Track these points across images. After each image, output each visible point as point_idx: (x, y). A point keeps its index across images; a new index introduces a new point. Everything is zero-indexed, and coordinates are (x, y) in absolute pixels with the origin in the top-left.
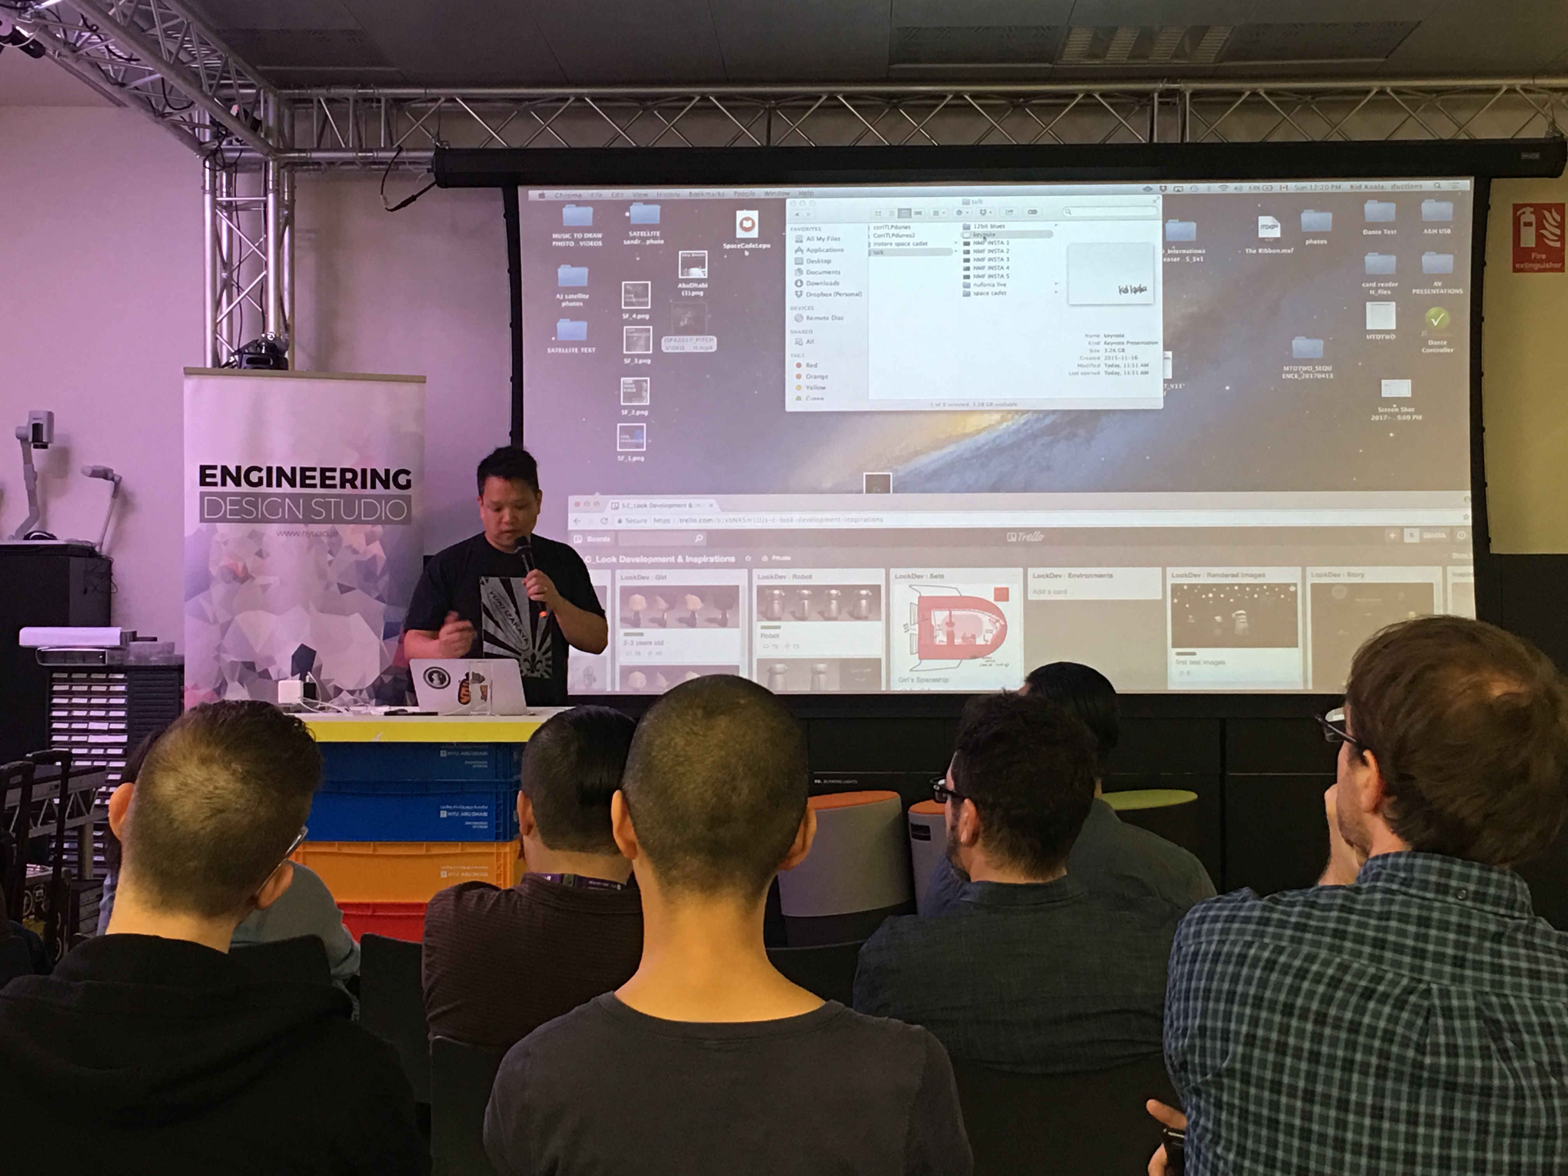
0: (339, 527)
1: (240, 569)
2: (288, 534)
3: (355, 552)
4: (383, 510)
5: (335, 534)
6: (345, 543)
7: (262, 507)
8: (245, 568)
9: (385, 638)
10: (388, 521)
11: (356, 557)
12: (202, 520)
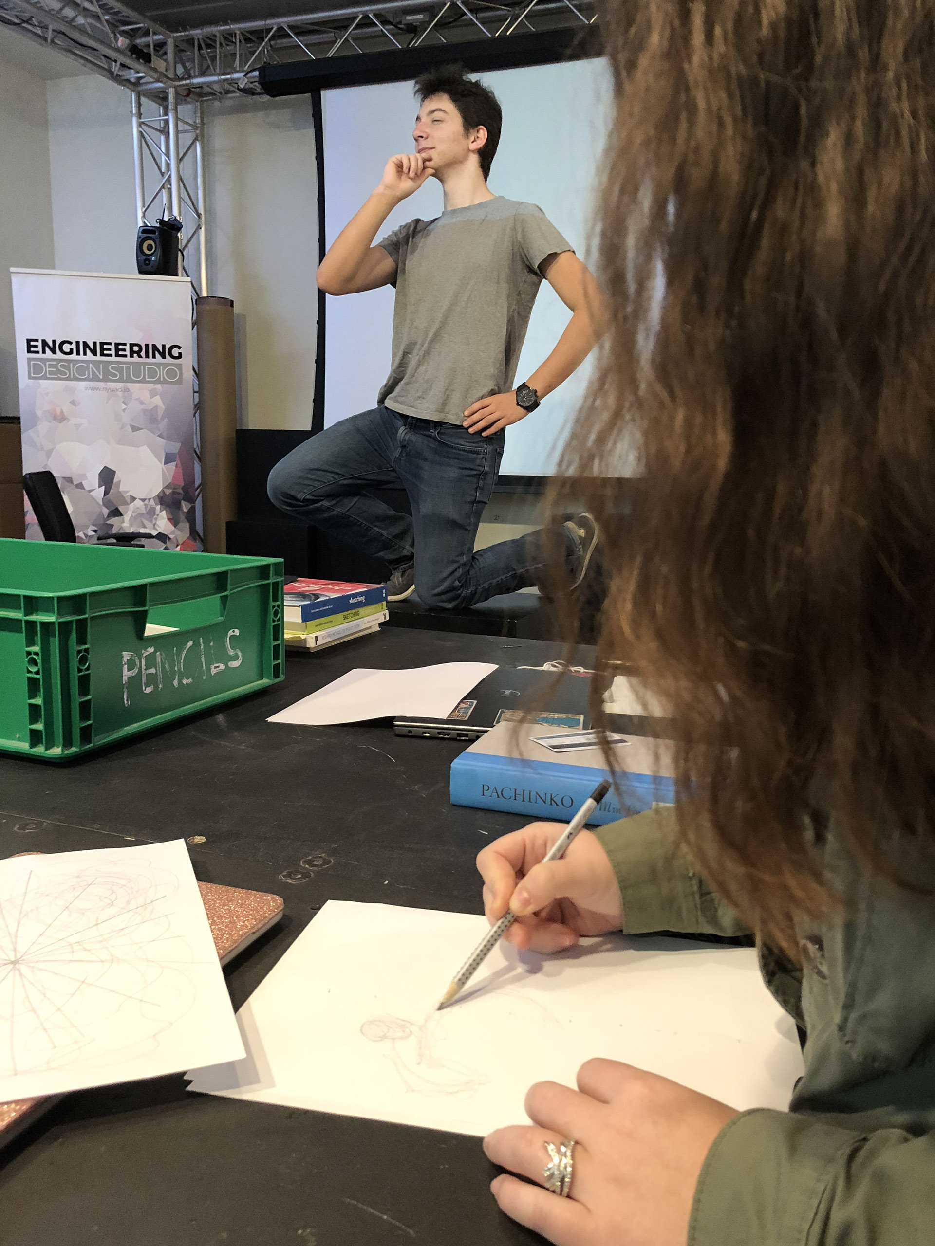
0: (129, 385)
1: (59, 413)
2: (93, 389)
3: (142, 403)
4: (162, 373)
5: (127, 390)
6: (134, 397)
7: (74, 370)
8: (62, 412)
9: (165, 463)
10: (165, 382)
11: (142, 407)
12: (30, 378)
